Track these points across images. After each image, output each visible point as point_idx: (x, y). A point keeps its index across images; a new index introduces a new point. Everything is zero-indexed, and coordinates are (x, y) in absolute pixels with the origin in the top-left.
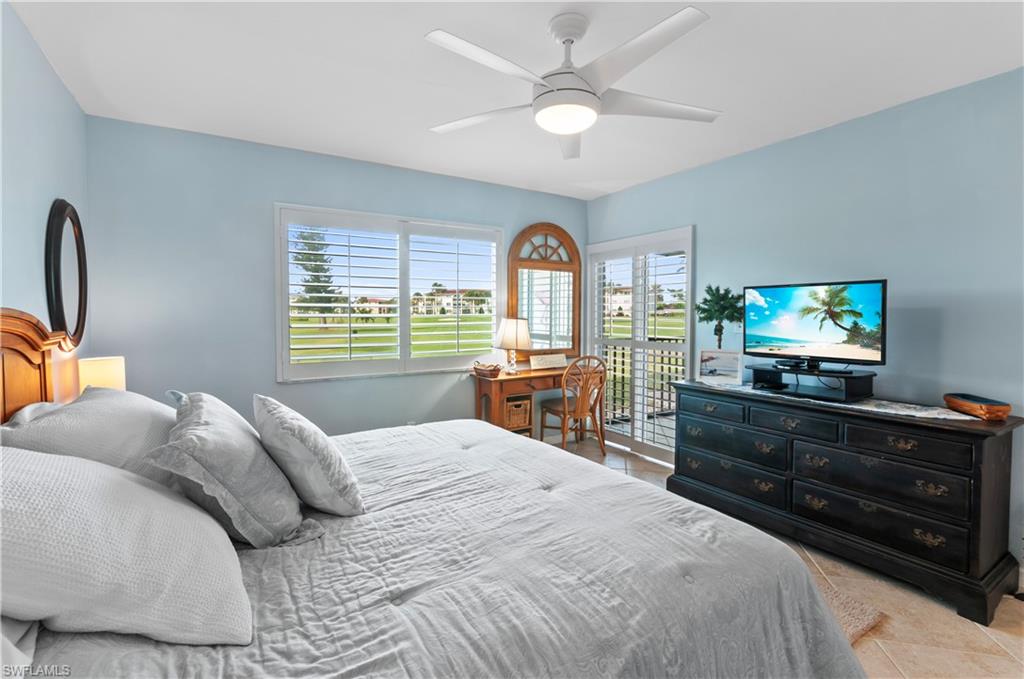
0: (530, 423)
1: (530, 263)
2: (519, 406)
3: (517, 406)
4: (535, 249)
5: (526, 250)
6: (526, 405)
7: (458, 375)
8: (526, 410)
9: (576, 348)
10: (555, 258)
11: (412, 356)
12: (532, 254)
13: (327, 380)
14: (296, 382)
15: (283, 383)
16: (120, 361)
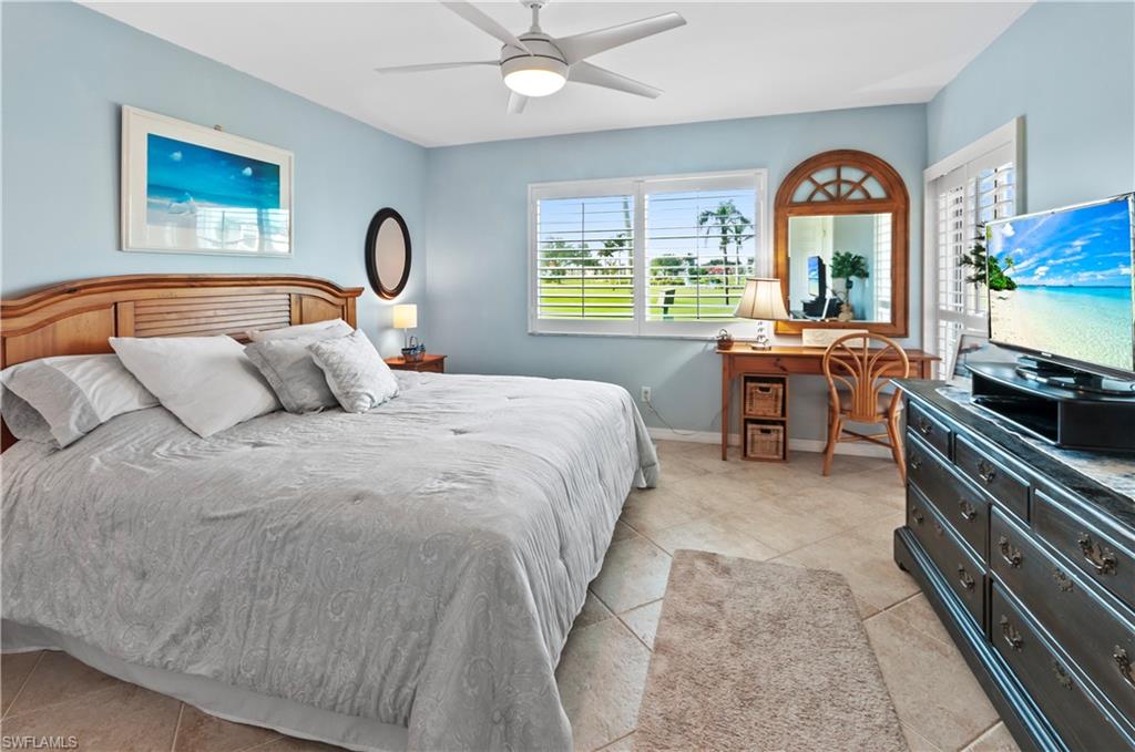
0: (784, 414)
1: (811, 207)
2: (767, 390)
3: (762, 389)
4: (820, 187)
5: (803, 191)
6: (777, 389)
7: (704, 344)
8: (777, 396)
9: (900, 323)
10: (857, 195)
11: (647, 319)
12: (813, 194)
13: (566, 335)
14: (541, 335)
15: (531, 334)
16: (414, 308)
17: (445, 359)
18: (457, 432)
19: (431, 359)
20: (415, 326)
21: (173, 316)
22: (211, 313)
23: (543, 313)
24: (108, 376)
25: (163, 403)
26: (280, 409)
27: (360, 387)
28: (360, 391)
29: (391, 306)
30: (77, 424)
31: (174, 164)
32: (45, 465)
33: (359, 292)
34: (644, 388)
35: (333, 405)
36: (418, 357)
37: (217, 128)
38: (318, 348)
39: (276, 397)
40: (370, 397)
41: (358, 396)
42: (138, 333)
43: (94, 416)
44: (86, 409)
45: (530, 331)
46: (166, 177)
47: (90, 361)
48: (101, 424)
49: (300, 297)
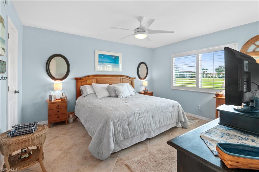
4: (258, 47)
5: (251, 48)
11: (199, 87)
12: (255, 49)
13: (179, 90)
14: (174, 89)
15: (172, 89)
16: (147, 82)
17: (153, 93)
18: (126, 103)
19: (149, 92)
20: (147, 85)
21: (102, 81)
22: (107, 81)
23: (174, 84)
24: (91, 88)
25: (96, 93)
26: (110, 96)
27: (120, 94)
28: (120, 95)
29: (143, 81)
30: (86, 94)
31: (102, 58)
32: (82, 98)
33: (135, 78)
34: (198, 105)
35: (117, 97)
36: (146, 92)
37: (109, 51)
38: (115, 87)
39: (110, 94)
40: (122, 96)
41: (120, 96)
42: (97, 83)
43: (87, 93)
44: (87, 92)
45: (171, 88)
46: (101, 60)
47: (90, 86)
48: (88, 95)
49: (123, 79)
